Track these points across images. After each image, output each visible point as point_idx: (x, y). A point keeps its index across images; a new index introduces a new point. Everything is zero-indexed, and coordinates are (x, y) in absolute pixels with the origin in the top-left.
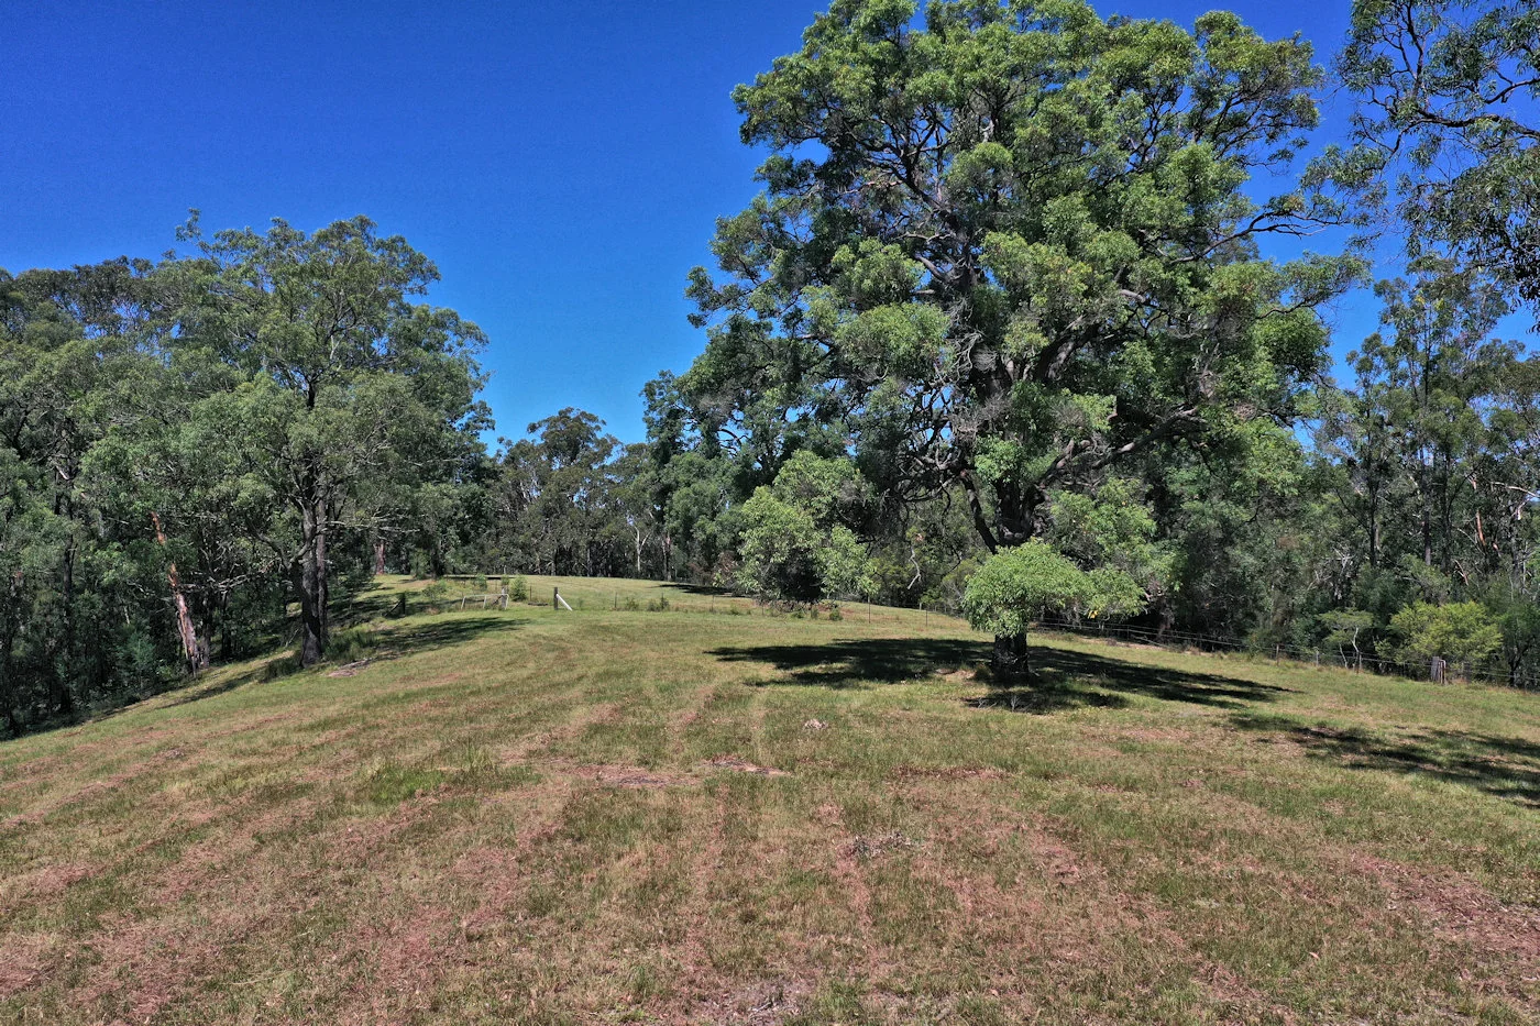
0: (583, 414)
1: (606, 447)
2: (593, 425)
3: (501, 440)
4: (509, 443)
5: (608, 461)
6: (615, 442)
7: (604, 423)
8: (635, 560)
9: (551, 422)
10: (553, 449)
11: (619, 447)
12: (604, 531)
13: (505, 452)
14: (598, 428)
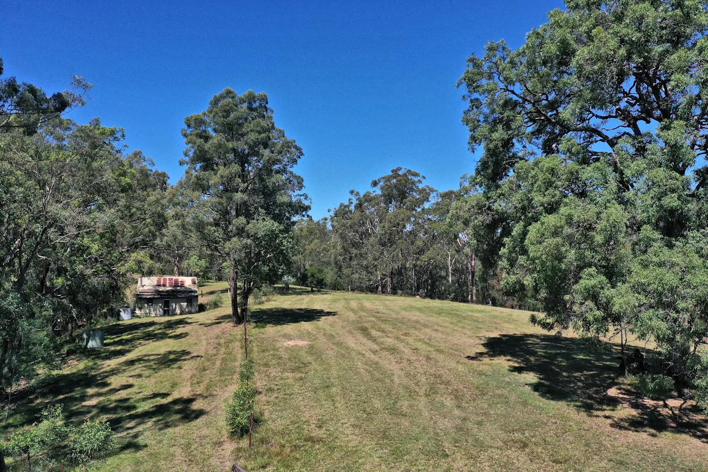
0: (409, 171)
1: (425, 195)
2: (416, 179)
3: (352, 192)
4: (358, 194)
5: (427, 205)
6: (432, 190)
7: (424, 178)
8: (448, 275)
9: (388, 179)
10: (388, 198)
11: (435, 194)
12: (424, 258)
13: (355, 202)
14: (420, 182)
